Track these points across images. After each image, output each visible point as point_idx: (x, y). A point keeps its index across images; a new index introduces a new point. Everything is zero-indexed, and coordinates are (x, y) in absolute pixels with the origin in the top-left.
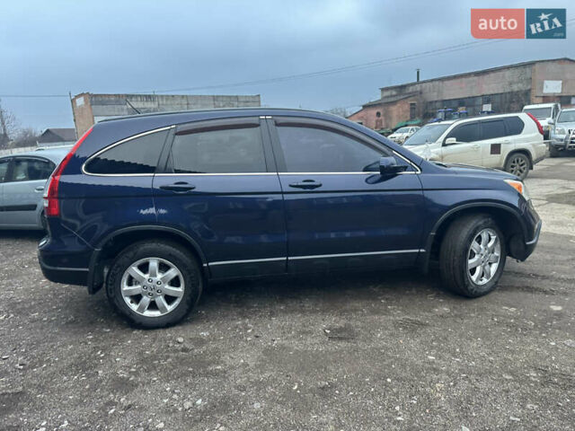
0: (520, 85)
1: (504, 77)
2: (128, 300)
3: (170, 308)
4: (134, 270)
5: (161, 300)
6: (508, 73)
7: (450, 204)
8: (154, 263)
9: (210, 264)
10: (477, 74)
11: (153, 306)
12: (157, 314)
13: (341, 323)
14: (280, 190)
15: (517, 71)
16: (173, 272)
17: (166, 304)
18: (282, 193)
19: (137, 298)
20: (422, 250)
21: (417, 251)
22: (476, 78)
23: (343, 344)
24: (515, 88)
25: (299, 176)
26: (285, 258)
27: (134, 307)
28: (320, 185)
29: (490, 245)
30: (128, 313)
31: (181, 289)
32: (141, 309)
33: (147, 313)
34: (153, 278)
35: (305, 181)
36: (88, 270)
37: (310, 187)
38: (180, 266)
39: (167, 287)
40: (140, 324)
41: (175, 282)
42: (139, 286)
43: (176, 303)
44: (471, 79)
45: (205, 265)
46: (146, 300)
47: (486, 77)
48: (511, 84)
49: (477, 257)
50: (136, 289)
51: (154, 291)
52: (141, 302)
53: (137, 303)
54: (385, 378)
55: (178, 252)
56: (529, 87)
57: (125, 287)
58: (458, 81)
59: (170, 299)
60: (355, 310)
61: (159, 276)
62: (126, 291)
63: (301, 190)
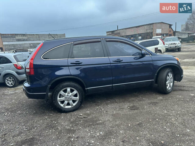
0: (150, 30)
1: (144, 28)
2: (60, 103)
3: (74, 104)
4: (62, 92)
5: (71, 102)
6: (146, 27)
7: (160, 65)
8: (69, 89)
9: (88, 88)
10: (136, 27)
11: (68, 104)
12: (70, 107)
13: (131, 105)
14: (110, 63)
15: (149, 26)
16: (75, 92)
17: (73, 103)
18: (111, 63)
19: (62, 102)
21: (152, 80)
22: (136, 28)
23: (136, 111)
24: (148, 31)
25: (115, 58)
26: (111, 85)
27: (62, 105)
28: (122, 61)
29: (171, 77)
30: (60, 107)
31: (78, 98)
32: (64, 106)
33: (67, 107)
34: (69, 95)
35: (117, 59)
36: (45, 93)
37: (119, 61)
38: (78, 90)
39: (73, 97)
40: (64, 111)
41: (76, 95)
42: (64, 98)
44: (134, 28)
45: (86, 89)
46: (66, 102)
47: (139, 28)
48: (147, 30)
49: (168, 81)
50: (63, 99)
51: (69, 99)
52: (64, 103)
53: (63, 103)
54: (156, 119)
55: (77, 85)
56: (152, 31)
57: (59, 99)
58: (131, 29)
59: (74, 101)
60: (133, 101)
61: (71, 94)
63: (116, 62)
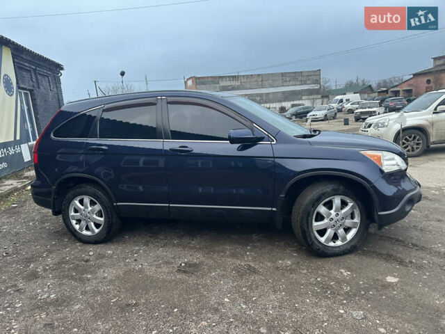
3: (97, 231)
4: (77, 203)
5: (92, 225)
8: (87, 200)
9: (118, 204)
11: (87, 228)
12: (89, 233)
17: (95, 228)
20: (274, 209)
21: (270, 209)
26: (167, 205)
27: (77, 227)
30: (73, 230)
31: (102, 219)
32: (81, 229)
33: (85, 232)
34: (86, 210)
35: (181, 147)
36: (51, 199)
38: (101, 203)
39: (95, 216)
41: (99, 214)
42: (79, 214)
43: (101, 228)
45: (115, 204)
46: (84, 223)
49: (326, 221)
50: (77, 215)
51: (88, 219)
52: (81, 224)
53: (79, 224)
57: (72, 213)
59: (97, 226)
61: (90, 208)
62: (73, 216)
